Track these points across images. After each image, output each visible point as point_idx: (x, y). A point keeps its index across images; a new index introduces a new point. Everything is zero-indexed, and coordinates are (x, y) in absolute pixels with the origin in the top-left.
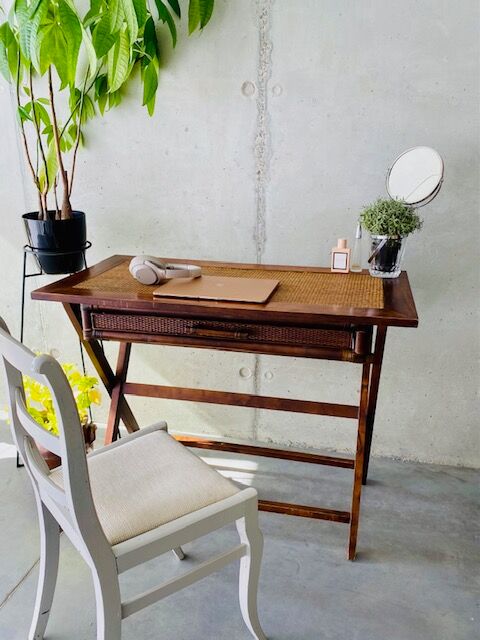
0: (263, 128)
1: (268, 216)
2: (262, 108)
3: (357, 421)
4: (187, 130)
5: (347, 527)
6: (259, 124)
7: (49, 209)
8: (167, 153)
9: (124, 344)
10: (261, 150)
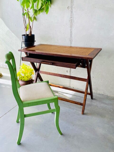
0: (72, 16)
1: (73, 36)
2: (72, 12)
3: (86, 82)
4: (56, 17)
5: (82, 106)
6: (71, 15)
7: (27, 34)
8: (52, 22)
9: (39, 64)
10: (71, 21)
